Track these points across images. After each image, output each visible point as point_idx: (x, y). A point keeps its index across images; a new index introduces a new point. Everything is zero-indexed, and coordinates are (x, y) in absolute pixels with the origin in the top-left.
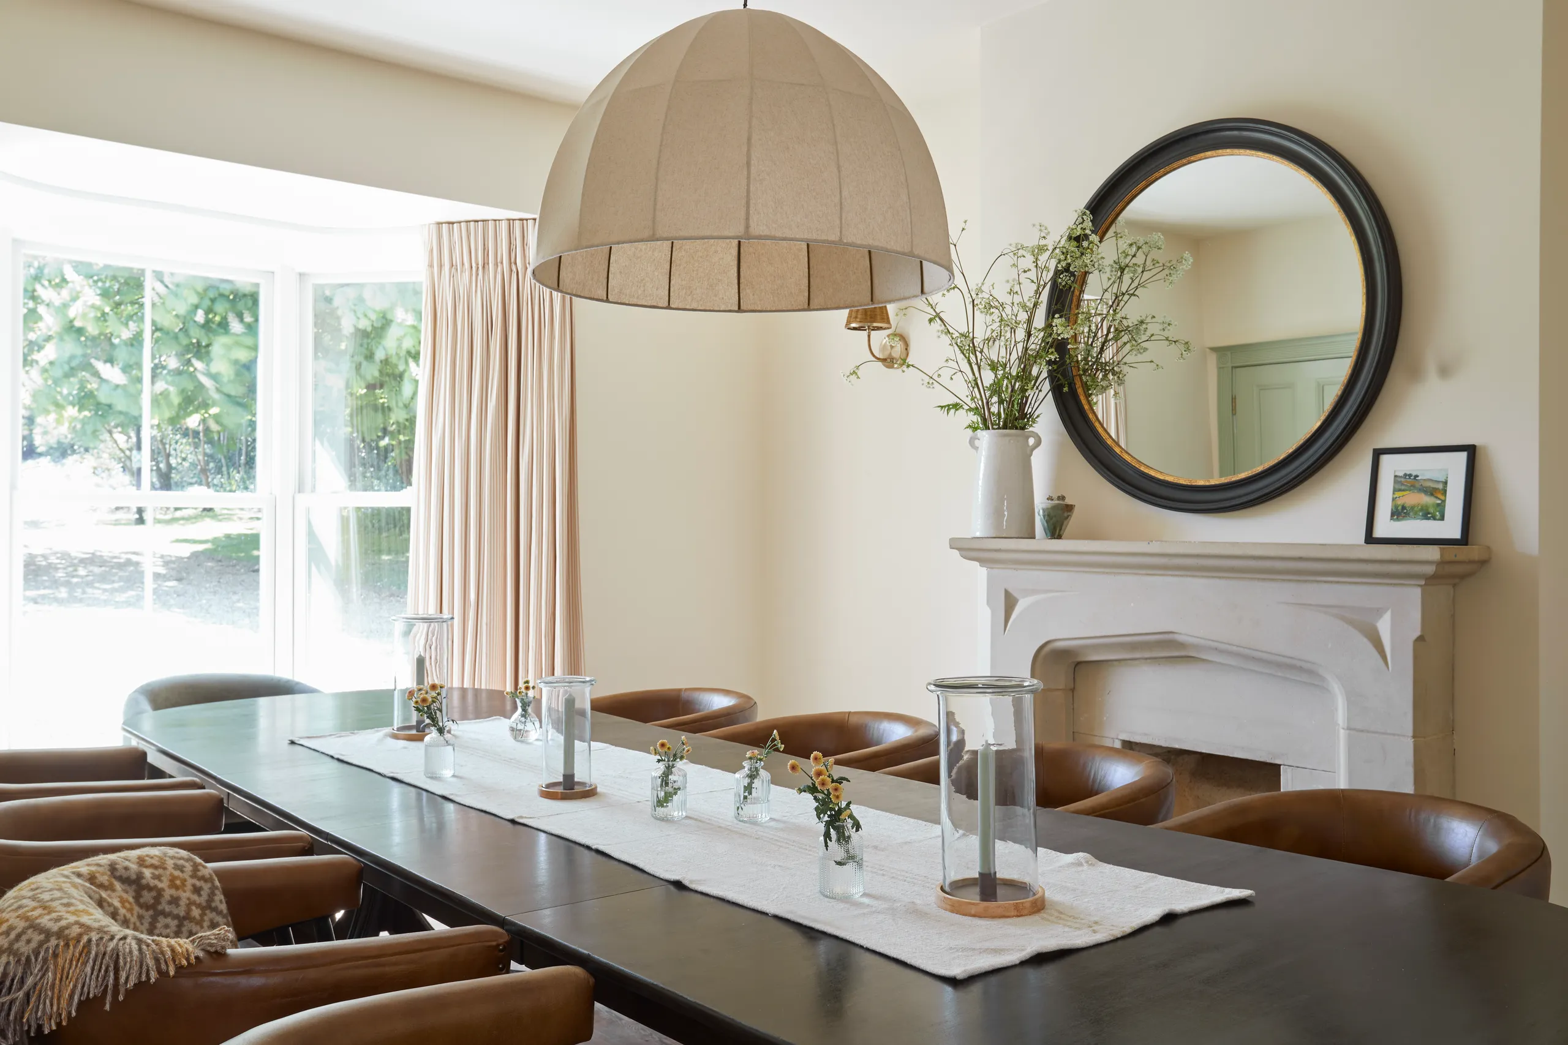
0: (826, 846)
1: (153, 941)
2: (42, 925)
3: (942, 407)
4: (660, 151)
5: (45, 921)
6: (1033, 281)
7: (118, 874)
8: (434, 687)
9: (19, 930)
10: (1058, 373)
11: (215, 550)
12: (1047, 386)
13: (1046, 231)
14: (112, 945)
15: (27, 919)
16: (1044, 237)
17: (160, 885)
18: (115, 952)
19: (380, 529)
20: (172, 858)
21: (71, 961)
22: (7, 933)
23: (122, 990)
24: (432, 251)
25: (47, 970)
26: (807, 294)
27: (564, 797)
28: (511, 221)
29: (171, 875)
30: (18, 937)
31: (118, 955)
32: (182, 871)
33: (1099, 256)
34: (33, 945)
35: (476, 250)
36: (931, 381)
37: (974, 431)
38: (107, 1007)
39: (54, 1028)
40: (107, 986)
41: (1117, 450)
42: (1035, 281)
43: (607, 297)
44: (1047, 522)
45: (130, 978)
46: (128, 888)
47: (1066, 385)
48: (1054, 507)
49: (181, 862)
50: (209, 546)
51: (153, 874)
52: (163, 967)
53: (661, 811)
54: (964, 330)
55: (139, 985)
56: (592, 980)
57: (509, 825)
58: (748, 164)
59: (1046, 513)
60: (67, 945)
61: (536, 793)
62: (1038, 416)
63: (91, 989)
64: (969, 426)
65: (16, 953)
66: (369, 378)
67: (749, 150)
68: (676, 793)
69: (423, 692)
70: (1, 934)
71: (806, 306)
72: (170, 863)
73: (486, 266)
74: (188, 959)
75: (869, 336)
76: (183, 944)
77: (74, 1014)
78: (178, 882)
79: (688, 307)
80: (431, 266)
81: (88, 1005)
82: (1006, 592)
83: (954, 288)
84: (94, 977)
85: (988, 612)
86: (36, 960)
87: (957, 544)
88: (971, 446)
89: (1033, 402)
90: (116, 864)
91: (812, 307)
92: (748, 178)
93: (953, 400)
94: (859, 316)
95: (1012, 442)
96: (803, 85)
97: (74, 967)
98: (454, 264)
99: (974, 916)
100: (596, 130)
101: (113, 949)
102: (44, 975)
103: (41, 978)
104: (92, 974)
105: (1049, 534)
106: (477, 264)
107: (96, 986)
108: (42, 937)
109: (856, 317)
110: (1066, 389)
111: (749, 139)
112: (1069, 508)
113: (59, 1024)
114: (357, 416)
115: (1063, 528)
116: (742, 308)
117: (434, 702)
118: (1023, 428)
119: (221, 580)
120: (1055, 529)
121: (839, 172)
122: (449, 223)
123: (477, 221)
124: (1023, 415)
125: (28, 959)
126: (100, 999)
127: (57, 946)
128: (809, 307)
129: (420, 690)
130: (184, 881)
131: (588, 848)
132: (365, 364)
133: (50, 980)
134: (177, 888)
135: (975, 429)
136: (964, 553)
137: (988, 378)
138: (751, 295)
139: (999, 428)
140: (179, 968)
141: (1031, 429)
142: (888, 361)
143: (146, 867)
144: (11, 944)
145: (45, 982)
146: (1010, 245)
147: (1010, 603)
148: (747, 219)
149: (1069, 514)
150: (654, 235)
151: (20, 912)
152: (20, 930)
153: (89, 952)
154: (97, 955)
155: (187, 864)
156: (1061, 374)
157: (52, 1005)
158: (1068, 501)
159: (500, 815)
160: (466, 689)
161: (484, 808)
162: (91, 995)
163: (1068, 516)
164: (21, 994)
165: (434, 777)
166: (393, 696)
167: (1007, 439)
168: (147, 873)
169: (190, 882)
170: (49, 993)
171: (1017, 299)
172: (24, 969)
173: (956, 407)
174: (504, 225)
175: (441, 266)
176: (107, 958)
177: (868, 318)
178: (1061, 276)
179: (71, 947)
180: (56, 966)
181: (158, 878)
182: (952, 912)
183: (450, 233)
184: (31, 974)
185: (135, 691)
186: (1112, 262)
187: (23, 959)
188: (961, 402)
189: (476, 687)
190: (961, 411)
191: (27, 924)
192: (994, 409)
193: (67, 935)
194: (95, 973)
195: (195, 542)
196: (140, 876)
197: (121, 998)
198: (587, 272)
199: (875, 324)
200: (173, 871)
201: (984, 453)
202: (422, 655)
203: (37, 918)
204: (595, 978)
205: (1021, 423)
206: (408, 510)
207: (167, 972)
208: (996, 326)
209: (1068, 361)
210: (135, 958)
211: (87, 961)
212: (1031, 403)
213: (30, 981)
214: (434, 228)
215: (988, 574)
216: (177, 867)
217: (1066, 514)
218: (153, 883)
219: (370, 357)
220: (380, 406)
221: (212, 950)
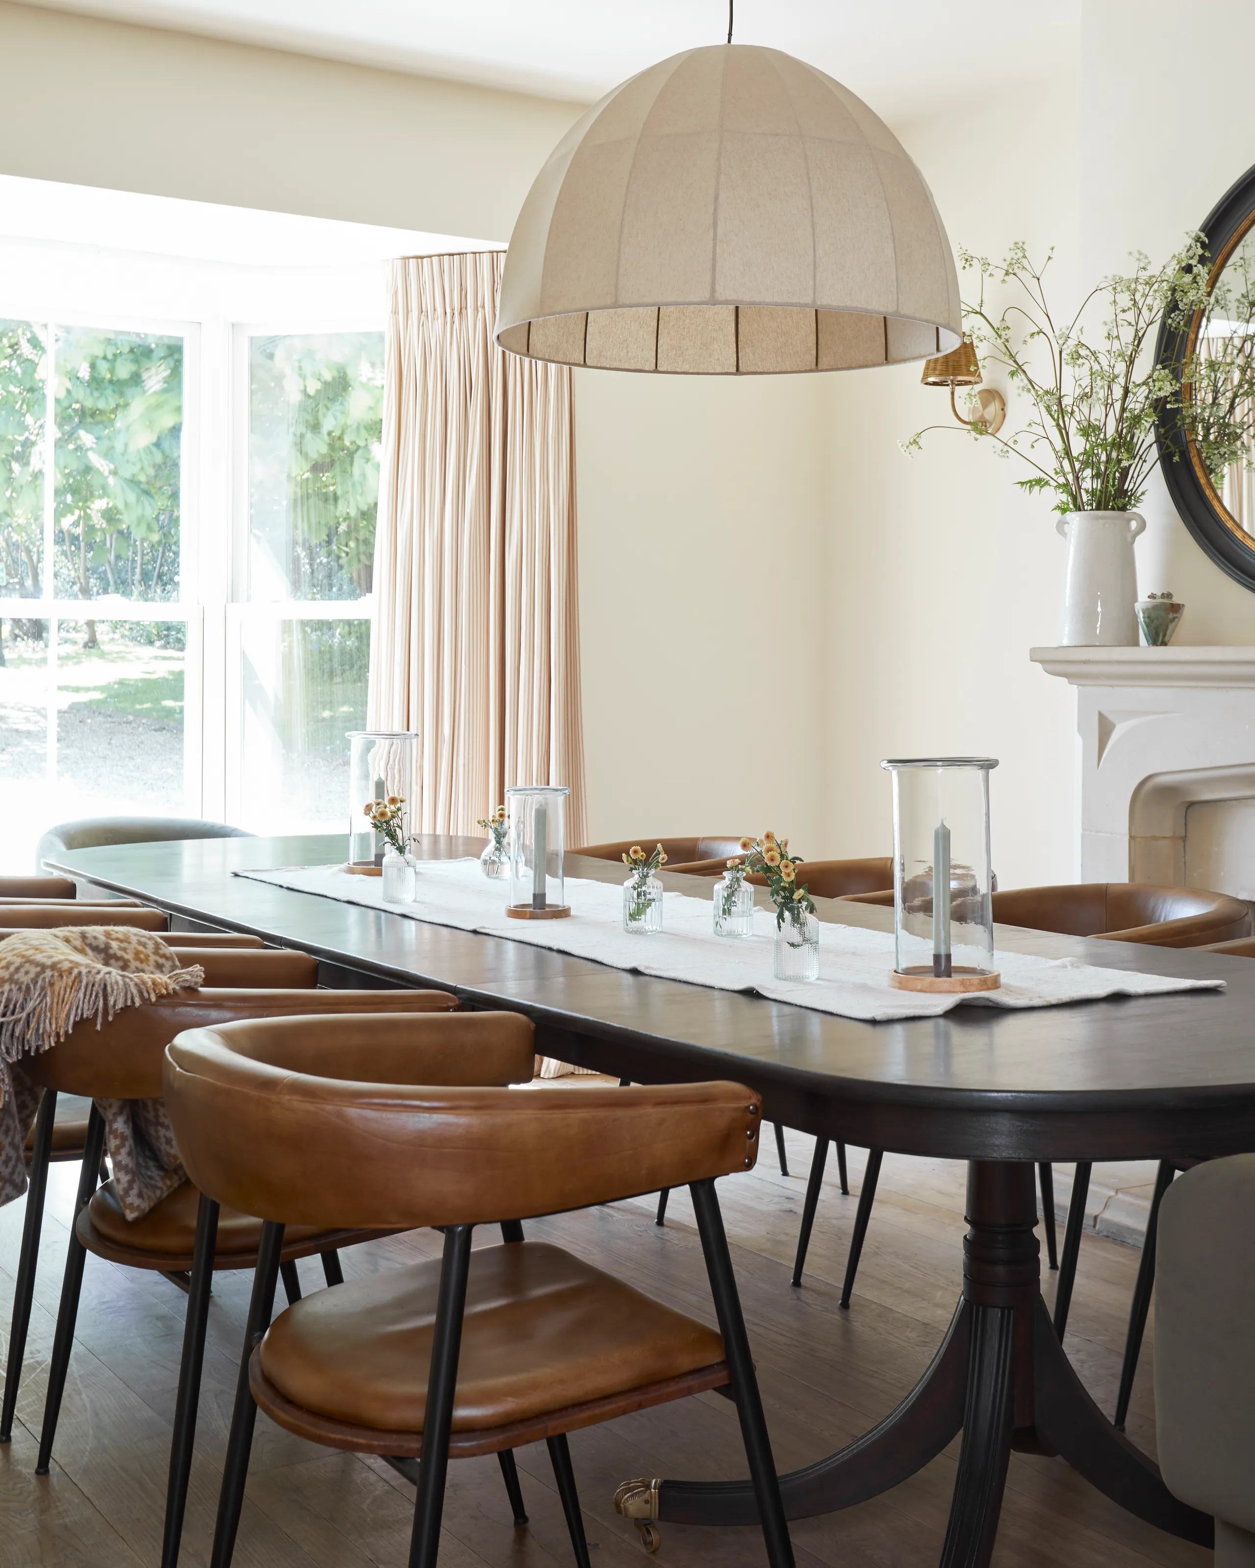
0: (779, 927)
1: (136, 976)
2: (37, 960)
3: (1022, 483)
4: (624, 212)
5: (39, 957)
6: (1130, 324)
7: (88, 942)
8: (393, 801)
9: (17, 965)
10: (1166, 439)
11: (104, 701)
12: (1154, 453)
13: (1146, 261)
14: (99, 977)
15: (23, 956)
16: (1144, 268)
17: (126, 957)
18: (103, 982)
19: (332, 674)
20: (136, 935)
21: (65, 988)
22: (7, 967)
23: (111, 1012)
24: (396, 293)
25: (45, 996)
26: (814, 352)
27: (533, 917)
28: (495, 254)
29: (135, 948)
30: (18, 969)
31: (105, 986)
32: (145, 947)
33: (1226, 288)
34: (32, 975)
35: (451, 291)
36: (1006, 448)
37: (1063, 514)
38: (99, 1027)
39: (53, 1044)
40: (97, 1009)
41: (1239, 535)
42: (1133, 323)
43: (585, 361)
44: (1147, 626)
45: (117, 1001)
46: (98, 956)
47: (1177, 454)
48: (1155, 607)
49: (143, 940)
50: (97, 696)
51: (119, 946)
52: (146, 995)
53: (634, 924)
54: (1050, 385)
55: (125, 1009)
56: (533, 1025)
57: (471, 935)
58: (715, 225)
59: (1146, 615)
60: (61, 976)
61: (503, 912)
62: (1143, 494)
63: (85, 1011)
64: (1058, 507)
65: (17, 982)
66: (314, 455)
67: (715, 210)
68: (649, 905)
69: (381, 806)
70: (2, 968)
71: (814, 367)
72: (134, 939)
73: (464, 311)
74: (166, 989)
75: (953, 393)
76: (162, 978)
77: (70, 1031)
78: (142, 956)
79: (678, 370)
80: (395, 312)
81: (82, 1024)
82: (1101, 715)
83: (1038, 333)
84: (86, 1001)
85: (1078, 741)
86: (35, 988)
87: (1039, 656)
88: (1059, 532)
89: (1135, 475)
90: (86, 933)
91: (820, 367)
92: (715, 239)
93: (1036, 474)
94: (938, 367)
95: (1107, 526)
96: (777, 135)
97: (68, 993)
98: (424, 309)
99: (920, 991)
100: (560, 188)
101: (101, 980)
102: (41, 1001)
103: (39, 1004)
104: (84, 998)
105: (1150, 642)
106: (453, 310)
107: (89, 1009)
108: (38, 969)
109: (935, 369)
110: (1176, 459)
111: (716, 198)
112: (1176, 608)
113: (57, 1042)
114: (302, 505)
115: (1169, 632)
116: (741, 369)
117: (393, 817)
118: (1123, 509)
119: (113, 742)
120: (1157, 634)
121: (813, 229)
122: (417, 257)
123: (453, 255)
124: (1122, 493)
125: (28, 988)
126: (93, 1020)
127: (52, 976)
128: (817, 367)
129: (378, 804)
130: (147, 956)
131: (550, 949)
132: (309, 435)
133: (49, 1004)
134: (142, 961)
135: (1064, 511)
136: (1050, 667)
137: (1078, 445)
138: (751, 355)
139: (1092, 510)
140: (160, 997)
141: (1134, 510)
142: (980, 426)
143: (112, 940)
144: (12, 975)
145: (44, 1005)
146: (1106, 277)
147: (1105, 728)
148: (713, 284)
149: (1175, 615)
150: (616, 301)
151: (15, 952)
152: (19, 964)
153: (81, 982)
154: (87, 985)
155: (149, 942)
156: (1170, 441)
157: (51, 1024)
158: (1176, 600)
159: (461, 927)
160: (439, 835)
161: (445, 923)
162: (85, 1016)
163: (1174, 618)
164: (24, 1015)
165: (393, 901)
166: (348, 841)
167: (1101, 522)
168: (114, 945)
169: (153, 958)
170: (48, 1014)
171: (1116, 345)
172: (25, 996)
173: (1039, 482)
174: (486, 258)
175: (408, 312)
176: (97, 986)
177: (951, 370)
178: (1172, 315)
179: (65, 977)
180: (53, 992)
181: (124, 950)
182: (900, 988)
183: (419, 270)
184: (31, 1000)
185: (49, 833)
186: (1239, 296)
187: (24, 987)
188: (1046, 477)
189: (451, 834)
190: (1046, 488)
191: (24, 960)
192: (1087, 484)
193: (60, 968)
194: (87, 997)
195: (77, 690)
196: (108, 947)
197: (110, 1018)
198: (561, 333)
199: (960, 378)
200: (137, 946)
201: (1073, 540)
202: (383, 778)
203: (31, 956)
204: (535, 1023)
205: (1120, 502)
206: (367, 623)
207: (149, 999)
208: (1086, 381)
209: (1179, 423)
210: (121, 987)
211: (80, 988)
212: (1132, 477)
213: (30, 1005)
214: (399, 263)
215: (1079, 692)
216: (140, 943)
217: (1171, 616)
218: (120, 953)
219: (315, 427)
220: (331, 495)
221: (187, 985)
